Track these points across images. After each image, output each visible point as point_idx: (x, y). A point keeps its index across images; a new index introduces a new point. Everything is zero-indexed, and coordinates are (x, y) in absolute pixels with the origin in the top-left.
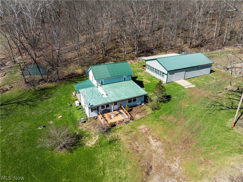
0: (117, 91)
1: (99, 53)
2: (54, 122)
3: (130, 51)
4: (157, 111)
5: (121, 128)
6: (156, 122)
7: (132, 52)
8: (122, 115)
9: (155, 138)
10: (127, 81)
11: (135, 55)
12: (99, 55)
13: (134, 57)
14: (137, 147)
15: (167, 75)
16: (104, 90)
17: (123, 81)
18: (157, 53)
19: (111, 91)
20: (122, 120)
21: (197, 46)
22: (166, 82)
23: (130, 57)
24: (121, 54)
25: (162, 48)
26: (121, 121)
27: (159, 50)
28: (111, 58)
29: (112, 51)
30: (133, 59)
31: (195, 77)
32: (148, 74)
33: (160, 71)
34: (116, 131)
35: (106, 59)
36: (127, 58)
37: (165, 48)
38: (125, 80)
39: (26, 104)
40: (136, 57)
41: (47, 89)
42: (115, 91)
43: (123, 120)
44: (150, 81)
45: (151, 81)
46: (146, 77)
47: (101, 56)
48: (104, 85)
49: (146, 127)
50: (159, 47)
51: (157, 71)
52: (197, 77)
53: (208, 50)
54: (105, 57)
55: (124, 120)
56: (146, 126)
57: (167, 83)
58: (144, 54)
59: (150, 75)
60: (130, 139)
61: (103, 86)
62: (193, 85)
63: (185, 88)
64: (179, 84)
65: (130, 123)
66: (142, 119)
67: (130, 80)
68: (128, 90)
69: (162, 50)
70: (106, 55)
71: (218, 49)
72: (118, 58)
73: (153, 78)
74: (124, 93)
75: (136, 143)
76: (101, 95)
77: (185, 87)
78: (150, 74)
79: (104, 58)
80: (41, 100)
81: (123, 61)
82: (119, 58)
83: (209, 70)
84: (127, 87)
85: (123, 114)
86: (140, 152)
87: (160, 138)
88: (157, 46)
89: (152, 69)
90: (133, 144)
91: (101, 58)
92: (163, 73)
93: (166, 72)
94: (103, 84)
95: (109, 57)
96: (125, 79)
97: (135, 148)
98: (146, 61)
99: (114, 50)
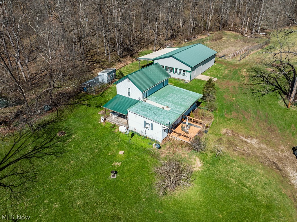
0: (170, 99)
2: (120, 162)
4: (217, 112)
5: (207, 139)
6: (228, 122)
9: (246, 137)
10: (165, 86)
11: (117, 55)
13: (119, 59)
14: (244, 151)
15: (191, 72)
16: (157, 103)
17: (162, 88)
18: (138, 51)
19: (165, 101)
26: (199, 132)
28: (92, 64)
31: (206, 70)
35: (87, 66)
36: (112, 61)
37: (143, 44)
39: (44, 154)
41: (48, 124)
42: (169, 101)
43: (200, 130)
51: (174, 70)
53: (186, 40)
56: (226, 129)
57: (190, 81)
60: (229, 146)
61: (149, 98)
62: (214, 78)
65: (208, 131)
66: (215, 124)
67: (168, 84)
68: (179, 96)
71: (193, 38)
72: (101, 62)
74: (181, 101)
75: (238, 147)
76: (162, 110)
80: (60, 141)
81: (110, 65)
82: (103, 62)
83: (213, 60)
84: (175, 93)
85: (193, 124)
86: (252, 154)
87: (251, 135)
89: (165, 68)
90: (237, 150)
92: (184, 71)
94: (148, 95)
95: (89, 63)
97: (243, 152)
98: (153, 60)
99: (89, 52)
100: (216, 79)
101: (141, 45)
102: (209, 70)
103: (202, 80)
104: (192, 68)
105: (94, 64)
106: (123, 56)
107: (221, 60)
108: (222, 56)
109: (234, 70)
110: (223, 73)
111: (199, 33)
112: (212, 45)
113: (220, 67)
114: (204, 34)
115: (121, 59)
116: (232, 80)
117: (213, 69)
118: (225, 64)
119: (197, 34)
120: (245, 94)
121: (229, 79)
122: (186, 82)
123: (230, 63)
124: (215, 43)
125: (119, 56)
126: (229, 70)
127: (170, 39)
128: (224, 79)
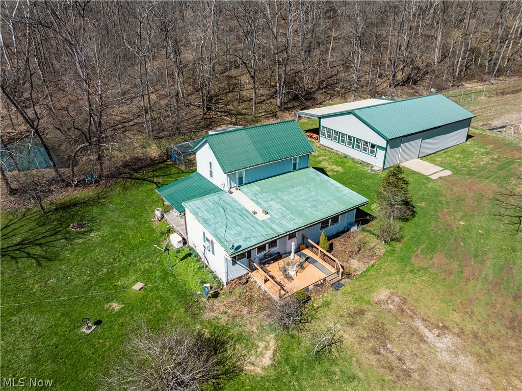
0: (287, 198)
1: (192, 105)
2: (123, 303)
3: (264, 98)
4: (398, 246)
5: (327, 304)
6: (409, 275)
7: (269, 101)
8: (316, 264)
9: (432, 324)
10: (299, 169)
11: (277, 105)
12: (193, 109)
13: (276, 112)
14: (400, 360)
15: (385, 149)
16: (252, 200)
17: (290, 172)
18: (324, 101)
19: (272, 199)
20: (322, 281)
21: (406, 81)
22: (382, 166)
23: (266, 111)
24: (243, 105)
25: (333, 89)
26: (320, 282)
27: (327, 93)
28: (221, 116)
29: (223, 99)
30: (276, 115)
31: (439, 151)
32: (328, 151)
33: (365, 142)
34: (318, 316)
35: (210, 118)
36: (260, 115)
37: (338, 89)
39: (25, 255)
40: (281, 110)
41: (75, 205)
42: (283, 200)
43: (325, 280)
44: (340, 168)
45: (343, 167)
46: (326, 158)
47: (200, 111)
48: (245, 184)
49: (392, 294)
50: (326, 87)
51: (354, 142)
52: (442, 151)
53: (433, 90)
54: (206, 113)
55: (328, 279)
56: (392, 290)
57: (384, 169)
58: (296, 104)
59: (333, 153)
60: (368, 337)
61: (244, 188)
62: (446, 170)
63: (432, 179)
64: (414, 170)
65: (343, 285)
66: (372, 272)
67: (308, 167)
68: (313, 193)
70: (209, 109)
71: (452, 86)
72: (239, 114)
73: (345, 159)
74: (309, 205)
75: (389, 346)
76: (249, 216)
77: (430, 177)
78: (333, 149)
79: (205, 116)
80: (66, 238)
81: (253, 121)
82: (241, 114)
84: (308, 186)
85: (317, 261)
86: (416, 376)
87: (447, 324)
88: (321, 83)
89: (339, 136)
90: (382, 351)
91: (199, 118)
92: (373, 146)
93: (383, 143)
95: (217, 114)
97: (396, 363)
98: (320, 118)
99: (226, 96)
100: (448, 173)
101: (334, 91)
102: (446, 152)
103: (413, 171)
104: (389, 141)
105: (225, 116)
106: (285, 109)
107: (490, 134)
108: (498, 126)
109: (507, 158)
110: (474, 162)
111: (470, 78)
112: (489, 102)
113: (476, 148)
114: (482, 80)
115: (279, 113)
116: (487, 181)
117: (460, 149)
118: (494, 143)
119: (468, 80)
120: (498, 217)
121: (480, 177)
122: (374, 171)
123: (507, 142)
124: (499, 99)
125: (279, 107)
126: (495, 157)
127: (401, 86)
128: (469, 175)
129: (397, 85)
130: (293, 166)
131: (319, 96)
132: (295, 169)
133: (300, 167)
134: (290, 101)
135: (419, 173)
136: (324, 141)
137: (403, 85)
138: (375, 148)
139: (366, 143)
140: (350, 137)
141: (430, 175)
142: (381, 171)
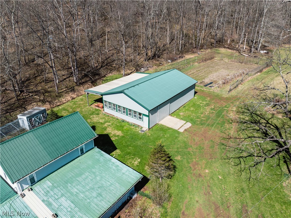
0: (76, 190)
1: (7, 90)
3: (64, 77)
4: (168, 206)
7: (68, 79)
10: (86, 152)
11: (74, 82)
12: (9, 93)
13: (73, 87)
15: (148, 116)
16: (43, 201)
17: (79, 156)
18: (106, 74)
19: (62, 195)
21: (154, 56)
22: (148, 127)
23: (67, 87)
24: (49, 85)
25: (111, 66)
27: (108, 69)
28: (32, 96)
29: (33, 82)
30: (73, 89)
31: (180, 107)
32: (111, 117)
35: (23, 99)
36: (62, 91)
37: (114, 65)
38: (83, 152)
40: (77, 85)
42: (72, 194)
44: (120, 132)
45: (122, 131)
46: (110, 124)
47: (13, 95)
48: (38, 181)
50: (106, 65)
51: (128, 111)
52: (182, 107)
53: (169, 61)
54: (20, 94)
57: (149, 129)
58: (88, 79)
59: (114, 118)
61: (36, 187)
62: (187, 123)
63: (180, 133)
67: (93, 148)
68: (98, 178)
69: (111, 68)
70: (22, 91)
71: (179, 57)
72: (46, 92)
73: (123, 123)
74: (94, 194)
77: (179, 130)
78: (114, 116)
79: (19, 98)
81: (57, 96)
82: (49, 92)
84: (94, 170)
88: (103, 62)
89: (117, 107)
91: (14, 100)
92: (140, 114)
93: (147, 113)
94: (36, 180)
95: (29, 94)
96: (82, 150)
98: (102, 95)
99: (35, 80)
100: (189, 125)
101: (112, 67)
102: (185, 107)
103: (168, 127)
104: (150, 111)
105: (35, 95)
106: (80, 84)
107: (206, 90)
108: (209, 83)
109: (219, 108)
110: (202, 113)
111: (187, 52)
112: (200, 67)
113: (201, 102)
114: (193, 52)
115: (76, 88)
116: (213, 127)
117: (191, 104)
118: (209, 96)
119: (186, 52)
121: (208, 125)
122: (143, 131)
123: (216, 94)
124: (204, 64)
125: (76, 83)
126: (213, 107)
127: (151, 59)
128: (202, 124)
129: (149, 59)
130: (81, 151)
131: (102, 72)
132: (82, 153)
133: (86, 151)
134: (82, 78)
135: (172, 129)
136: (107, 110)
137: (152, 59)
138: (142, 116)
139: (135, 112)
140: (124, 108)
141: (178, 129)
142: (148, 130)
